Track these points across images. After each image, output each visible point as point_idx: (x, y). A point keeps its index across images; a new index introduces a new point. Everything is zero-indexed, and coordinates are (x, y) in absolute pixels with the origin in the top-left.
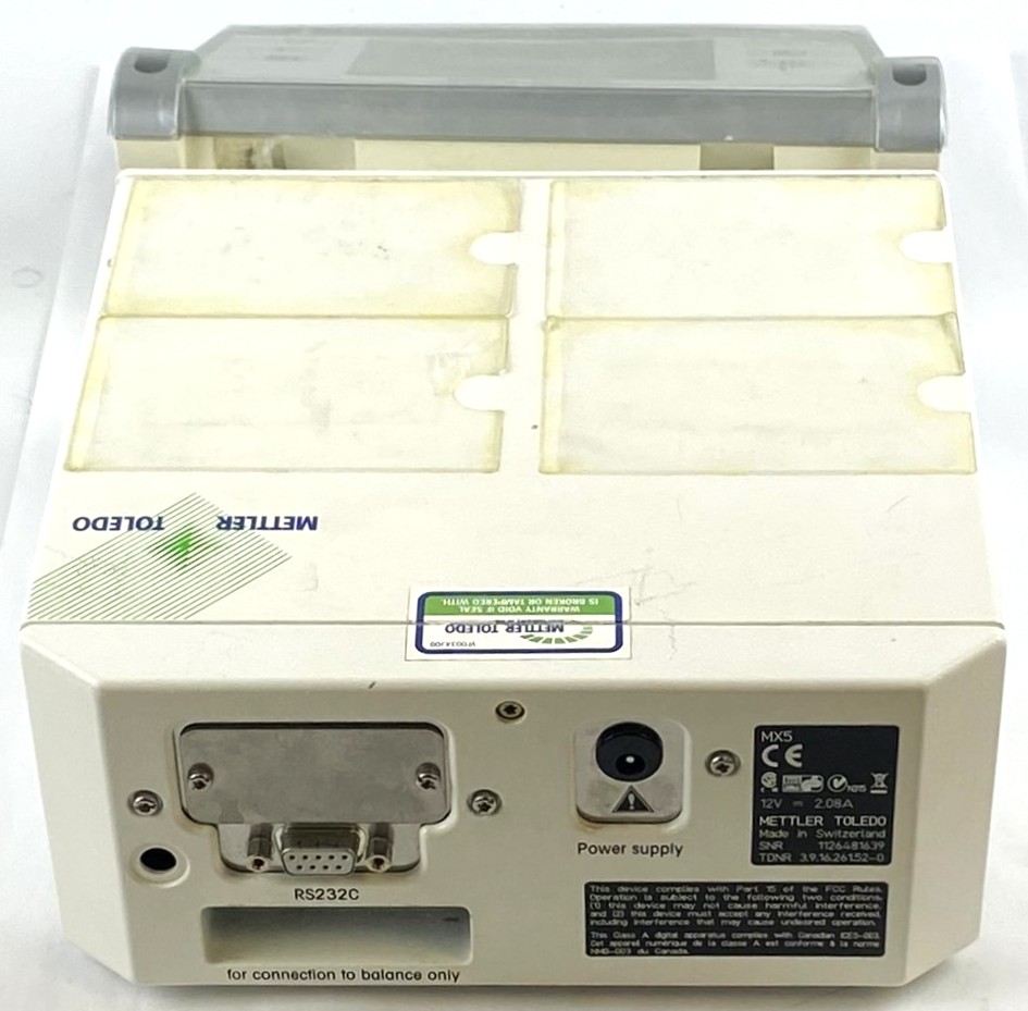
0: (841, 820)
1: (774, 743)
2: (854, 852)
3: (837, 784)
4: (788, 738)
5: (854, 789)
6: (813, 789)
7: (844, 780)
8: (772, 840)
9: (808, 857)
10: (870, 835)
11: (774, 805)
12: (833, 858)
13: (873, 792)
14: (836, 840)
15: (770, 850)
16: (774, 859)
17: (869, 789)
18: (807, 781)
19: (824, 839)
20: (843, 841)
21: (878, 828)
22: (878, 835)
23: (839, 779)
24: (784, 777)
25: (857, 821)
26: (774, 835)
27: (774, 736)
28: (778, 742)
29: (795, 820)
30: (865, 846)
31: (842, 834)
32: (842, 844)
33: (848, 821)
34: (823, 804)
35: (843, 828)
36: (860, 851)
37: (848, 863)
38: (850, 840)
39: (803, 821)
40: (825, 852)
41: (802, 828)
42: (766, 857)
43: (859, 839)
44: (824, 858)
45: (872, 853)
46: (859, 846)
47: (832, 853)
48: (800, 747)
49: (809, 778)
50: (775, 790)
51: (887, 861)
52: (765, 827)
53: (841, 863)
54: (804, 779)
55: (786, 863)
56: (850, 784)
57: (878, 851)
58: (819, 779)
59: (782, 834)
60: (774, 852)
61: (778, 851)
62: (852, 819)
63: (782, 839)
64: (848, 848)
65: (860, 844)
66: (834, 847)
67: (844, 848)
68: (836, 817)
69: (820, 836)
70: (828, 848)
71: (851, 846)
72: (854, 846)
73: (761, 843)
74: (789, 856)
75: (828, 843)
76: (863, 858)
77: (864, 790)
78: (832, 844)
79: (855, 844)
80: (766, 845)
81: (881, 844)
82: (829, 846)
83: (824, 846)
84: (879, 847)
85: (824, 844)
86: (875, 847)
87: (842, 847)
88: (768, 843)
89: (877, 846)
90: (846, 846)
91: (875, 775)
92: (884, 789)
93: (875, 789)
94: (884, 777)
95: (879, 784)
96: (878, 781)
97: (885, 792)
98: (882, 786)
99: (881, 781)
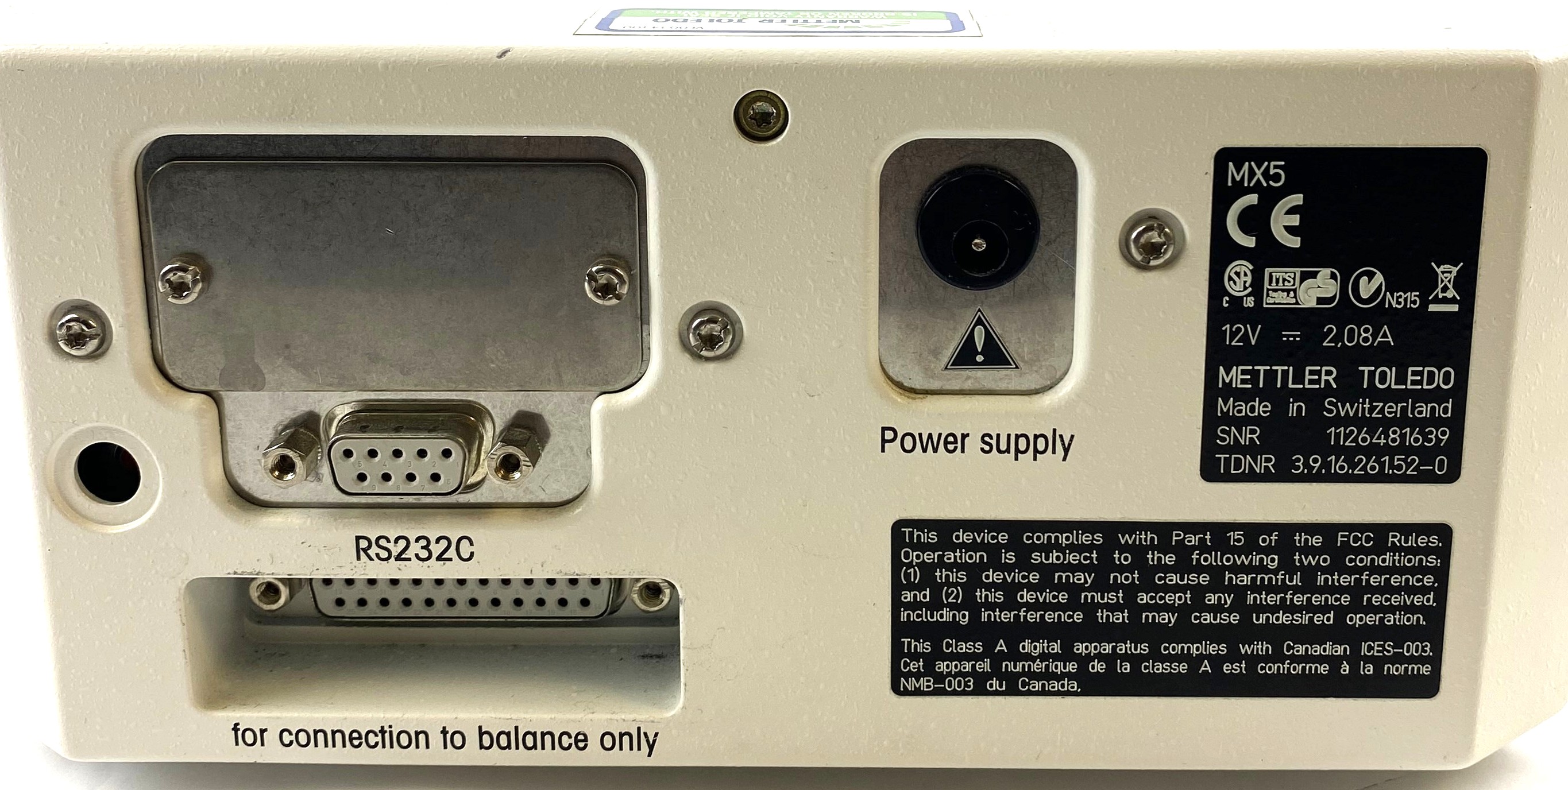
0: (1372, 374)
1: (1249, 191)
2: (1391, 452)
3: (1366, 288)
4: (1276, 177)
5: (1394, 301)
6: (1320, 301)
7: (1379, 278)
8: (1240, 423)
9: (1306, 465)
10: (1424, 410)
11: (1245, 338)
12: (1353, 466)
13: (1433, 308)
14: (1359, 422)
15: (1236, 447)
16: (1244, 468)
17: (1425, 303)
18: (1309, 282)
19: (1338, 421)
20: (1372, 425)
21: (1437, 396)
22: (1439, 412)
23: (1371, 275)
24: (1268, 271)
25: (1401, 379)
26: (1244, 409)
27: (1252, 173)
28: (1257, 188)
29: (1285, 373)
30: (1414, 438)
31: (1372, 409)
32: (1371, 433)
33: (1383, 377)
34: (1339, 337)
35: (1375, 395)
36: (1405, 450)
37: (1381, 478)
38: (1387, 423)
39: (1299, 378)
40: (1339, 450)
41: (1300, 395)
42: (1227, 461)
43: (1403, 421)
44: (1338, 465)
45: (1427, 455)
46: (1403, 436)
47: (1350, 455)
48: (1297, 199)
49: (1314, 275)
50: (1250, 302)
51: (1452, 475)
52: (1229, 391)
53: (1366, 479)
54: (1305, 277)
55: (1266, 477)
56: (1391, 288)
57: (1437, 449)
58: (1333, 276)
59: (1262, 409)
60: (1244, 450)
61: (1252, 450)
62: (1392, 374)
63: (1258, 421)
64: (1383, 441)
65: (1403, 432)
66: (1355, 440)
67: (1374, 441)
68: (1361, 368)
69: (1330, 411)
70: (1344, 442)
71: (1387, 437)
72: (1392, 436)
73: (1220, 428)
74: (1270, 460)
75: (1345, 430)
76: (1408, 466)
77: (1415, 304)
78: (1352, 432)
79: (1395, 432)
80: (1228, 433)
81: (1444, 433)
82: (1347, 437)
83: (1338, 436)
84: (1440, 441)
85: (1337, 431)
86: (1431, 440)
87: (1371, 440)
88: (1233, 427)
89: (1437, 436)
90: (1379, 438)
91: (1438, 267)
92: (1452, 301)
93: (1437, 301)
94: (1454, 274)
95: (1445, 289)
96: (1442, 281)
97: (1455, 308)
98: (1451, 293)
99: (1449, 281)
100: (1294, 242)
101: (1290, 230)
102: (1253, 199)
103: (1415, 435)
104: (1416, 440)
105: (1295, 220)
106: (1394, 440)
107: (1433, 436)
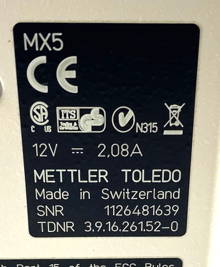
0: (130, 174)
1: (39, 54)
2: (145, 219)
3: (123, 120)
4: (57, 44)
6: (94, 128)
7: (131, 114)
8: (51, 203)
9: (93, 226)
10: (163, 195)
11: (48, 152)
12: (122, 227)
13: (166, 133)
14: (124, 202)
15: (50, 217)
16: (56, 229)
17: (161, 130)
18: (86, 116)
19: (111, 202)
20: (132, 204)
21: (171, 186)
22: (172, 196)
23: (126, 112)
24: (58, 109)
25: (148, 176)
26: (52, 195)
27: (40, 42)
28: (45, 52)
29: (76, 174)
30: (157, 211)
31: (131, 195)
32: (131, 208)
33: (137, 177)
34: (108, 151)
35: (132, 186)
36: (151, 217)
37: (139, 234)
38: (140, 203)
39: (85, 176)
40: (112, 219)
41: (86, 187)
42: (45, 226)
43: (150, 201)
44: (112, 227)
45: (166, 221)
46: (151, 210)
47: (119, 221)
48: (73, 60)
49: (89, 111)
50: (48, 129)
51: (182, 231)
52: (41, 185)
53: (130, 234)
54: (83, 113)
55: (69, 234)
56: (139, 120)
57: (172, 217)
58: (101, 112)
59: (63, 195)
60: (55, 219)
61: (59, 219)
62: (142, 174)
63: (61, 202)
64: (139, 213)
65: (151, 207)
66: (122, 213)
67: (133, 213)
68: (123, 170)
69: (106, 196)
70: (115, 214)
71: (141, 211)
72: (144, 210)
73: (38, 207)
74: (71, 225)
75: (115, 207)
76: (155, 227)
77: (155, 130)
78: (120, 208)
79: (146, 208)
80: (44, 209)
81: (175, 208)
82: (117, 211)
83: (111, 210)
84: (173, 212)
85: (111, 208)
86: (168, 212)
87: (132, 212)
88: (46, 206)
89: (171, 210)
90: (136, 211)
91: (169, 106)
92: (179, 128)
93: (169, 128)
94: (179, 110)
95: (174, 120)
96: (172, 115)
97: (180, 133)
98: (178, 123)
99: (176, 115)
100: (74, 89)
101: (70, 81)
102: (42, 59)
103: (158, 210)
104: (159, 212)
105: (73, 74)
106: (145, 213)
107: (169, 210)
